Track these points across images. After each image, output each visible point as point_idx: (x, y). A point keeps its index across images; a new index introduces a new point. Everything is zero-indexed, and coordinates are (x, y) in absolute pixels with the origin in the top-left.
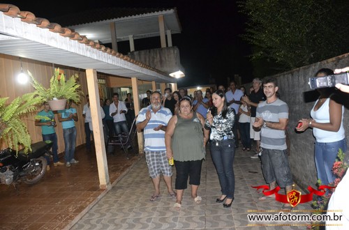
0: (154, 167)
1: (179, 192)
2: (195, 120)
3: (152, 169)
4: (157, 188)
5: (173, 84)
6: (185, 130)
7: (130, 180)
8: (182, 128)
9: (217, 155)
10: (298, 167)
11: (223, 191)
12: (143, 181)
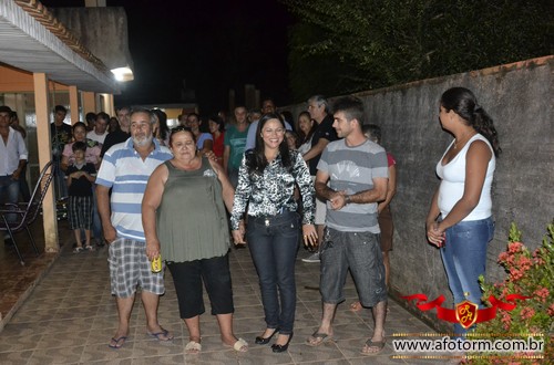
0: (128, 276)
1: (193, 322)
2: (207, 173)
3: (121, 279)
4: (124, 320)
5: (105, 95)
6: (184, 194)
7: (43, 309)
8: (180, 191)
9: (261, 246)
10: (409, 274)
11: (269, 322)
12: (77, 311)
